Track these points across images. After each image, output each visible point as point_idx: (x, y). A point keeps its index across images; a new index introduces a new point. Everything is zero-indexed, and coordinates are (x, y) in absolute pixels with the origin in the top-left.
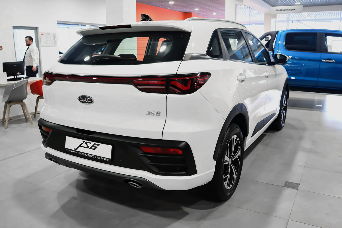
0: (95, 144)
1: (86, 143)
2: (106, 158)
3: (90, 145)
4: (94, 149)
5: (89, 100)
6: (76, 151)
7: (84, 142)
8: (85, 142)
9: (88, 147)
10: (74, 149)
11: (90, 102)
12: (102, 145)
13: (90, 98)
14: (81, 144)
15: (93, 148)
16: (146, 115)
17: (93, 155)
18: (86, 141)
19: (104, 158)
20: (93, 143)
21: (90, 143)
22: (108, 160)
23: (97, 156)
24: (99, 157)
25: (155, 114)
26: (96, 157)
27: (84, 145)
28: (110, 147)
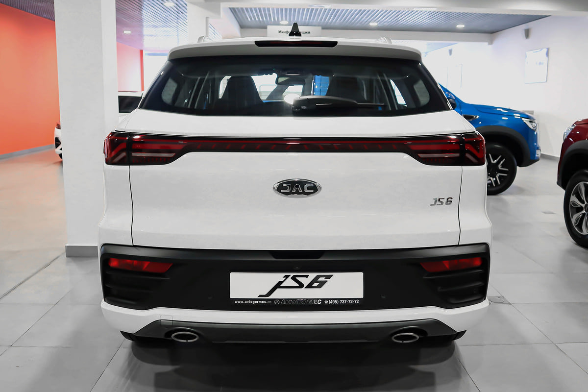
0: (318, 277)
1: (294, 278)
2: (353, 299)
3: (305, 281)
4: (319, 287)
5: (309, 188)
6: (267, 300)
7: (287, 277)
8: (290, 277)
9: (301, 285)
10: (260, 296)
11: (312, 191)
12: (337, 276)
13: (312, 184)
14: (281, 283)
15: (316, 285)
16: (431, 205)
17: (318, 299)
18: (292, 274)
19: (347, 299)
20: (312, 276)
21: (307, 276)
22: (357, 302)
23: (328, 299)
24: (334, 299)
25: (445, 201)
26: (326, 302)
27: (290, 282)
28: (360, 275)
